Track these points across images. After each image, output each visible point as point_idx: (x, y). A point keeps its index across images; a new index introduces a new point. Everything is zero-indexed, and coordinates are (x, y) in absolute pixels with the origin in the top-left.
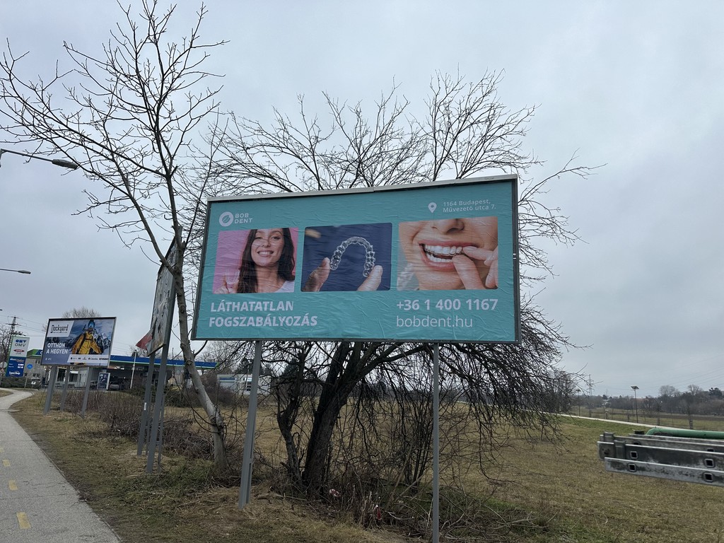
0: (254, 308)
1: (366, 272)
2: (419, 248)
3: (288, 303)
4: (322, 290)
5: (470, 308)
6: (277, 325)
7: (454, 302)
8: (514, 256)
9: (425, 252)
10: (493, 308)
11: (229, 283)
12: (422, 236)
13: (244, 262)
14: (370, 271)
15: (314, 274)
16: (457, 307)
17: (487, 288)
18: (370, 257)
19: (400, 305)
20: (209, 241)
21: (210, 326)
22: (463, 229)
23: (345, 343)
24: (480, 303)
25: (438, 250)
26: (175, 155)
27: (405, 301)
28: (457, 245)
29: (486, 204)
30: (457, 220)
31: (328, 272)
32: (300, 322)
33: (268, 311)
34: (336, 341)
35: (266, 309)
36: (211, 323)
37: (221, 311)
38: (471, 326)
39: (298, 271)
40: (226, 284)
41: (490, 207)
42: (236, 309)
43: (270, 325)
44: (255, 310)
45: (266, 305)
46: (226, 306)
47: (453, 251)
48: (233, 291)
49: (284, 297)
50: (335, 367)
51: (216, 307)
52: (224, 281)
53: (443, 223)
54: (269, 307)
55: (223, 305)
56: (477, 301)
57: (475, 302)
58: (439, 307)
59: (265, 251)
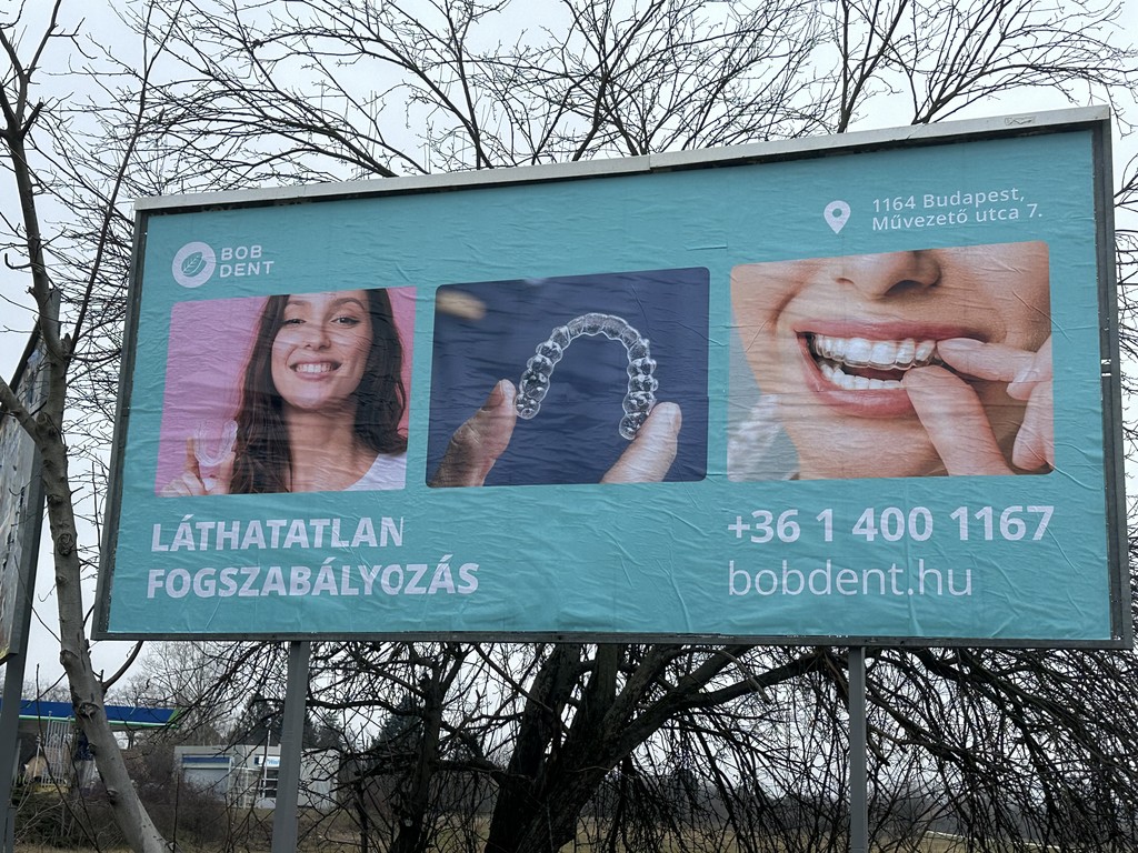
0: (282, 539)
1: (628, 422)
2: (795, 347)
3: (388, 522)
4: (491, 480)
5: (964, 535)
6: (355, 592)
7: (913, 515)
8: (1104, 369)
9: (816, 358)
10: (1038, 535)
11: (206, 462)
12: (806, 309)
13: (248, 397)
14: (643, 419)
15: (465, 431)
16: (921, 530)
17: (1017, 470)
18: (641, 378)
19: (739, 528)
20: (143, 334)
21: (151, 595)
22: (937, 282)
23: (567, 646)
24: (996, 520)
25: (856, 350)
26: (33, 68)
27: (756, 514)
28: (919, 335)
29: (1011, 204)
30: (917, 254)
31: (510, 424)
32: (425, 581)
33: (327, 549)
34: (539, 640)
35: (318, 542)
36: (153, 585)
37: (183, 548)
38: (968, 590)
39: (416, 421)
40: (196, 467)
41: (1025, 211)
42: (227, 542)
43: (334, 592)
44: (287, 545)
45: (319, 530)
46: (197, 535)
47: (905, 352)
48: (216, 487)
49: (375, 505)
50: (537, 722)
51: (167, 538)
52: (192, 457)
53: (873, 266)
54: (327, 535)
55: (189, 530)
56: (987, 512)
57: (978, 516)
58: (863, 532)
59: (315, 363)
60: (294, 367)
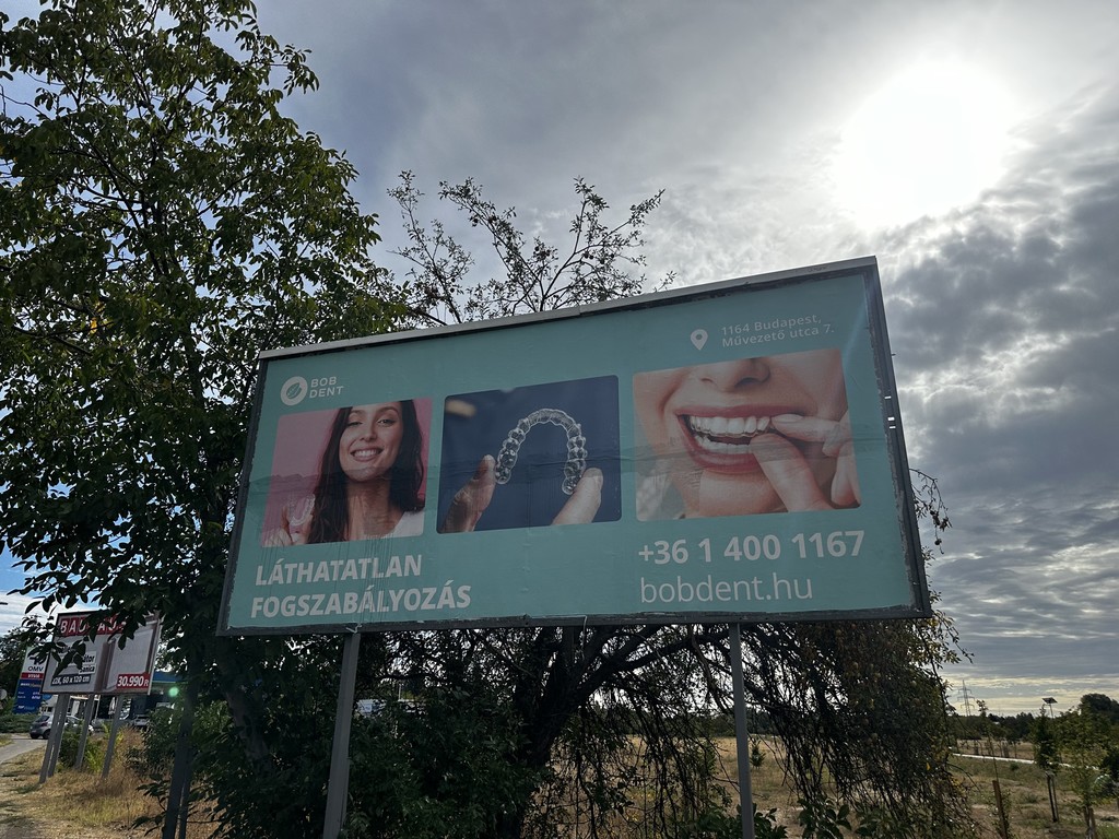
2: (675, 428)
4: (479, 527)
5: (803, 555)
6: (387, 609)
7: (766, 541)
9: (692, 432)
10: (855, 552)
11: (294, 522)
13: (324, 475)
14: (577, 480)
15: (462, 495)
17: (836, 506)
18: (576, 449)
21: (254, 615)
24: (824, 542)
25: (717, 426)
28: (759, 413)
29: (813, 325)
30: (753, 360)
31: (492, 487)
32: (435, 600)
37: (276, 582)
39: (431, 490)
40: (287, 525)
41: (822, 330)
43: (372, 610)
45: (364, 566)
47: (750, 426)
48: (300, 540)
51: (266, 575)
52: (284, 520)
53: (724, 369)
55: (280, 569)
56: (817, 537)
57: (811, 540)
58: (731, 554)
59: (367, 449)
60: (353, 453)
